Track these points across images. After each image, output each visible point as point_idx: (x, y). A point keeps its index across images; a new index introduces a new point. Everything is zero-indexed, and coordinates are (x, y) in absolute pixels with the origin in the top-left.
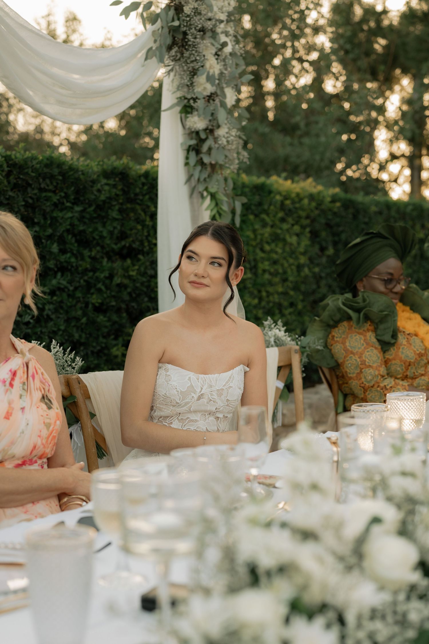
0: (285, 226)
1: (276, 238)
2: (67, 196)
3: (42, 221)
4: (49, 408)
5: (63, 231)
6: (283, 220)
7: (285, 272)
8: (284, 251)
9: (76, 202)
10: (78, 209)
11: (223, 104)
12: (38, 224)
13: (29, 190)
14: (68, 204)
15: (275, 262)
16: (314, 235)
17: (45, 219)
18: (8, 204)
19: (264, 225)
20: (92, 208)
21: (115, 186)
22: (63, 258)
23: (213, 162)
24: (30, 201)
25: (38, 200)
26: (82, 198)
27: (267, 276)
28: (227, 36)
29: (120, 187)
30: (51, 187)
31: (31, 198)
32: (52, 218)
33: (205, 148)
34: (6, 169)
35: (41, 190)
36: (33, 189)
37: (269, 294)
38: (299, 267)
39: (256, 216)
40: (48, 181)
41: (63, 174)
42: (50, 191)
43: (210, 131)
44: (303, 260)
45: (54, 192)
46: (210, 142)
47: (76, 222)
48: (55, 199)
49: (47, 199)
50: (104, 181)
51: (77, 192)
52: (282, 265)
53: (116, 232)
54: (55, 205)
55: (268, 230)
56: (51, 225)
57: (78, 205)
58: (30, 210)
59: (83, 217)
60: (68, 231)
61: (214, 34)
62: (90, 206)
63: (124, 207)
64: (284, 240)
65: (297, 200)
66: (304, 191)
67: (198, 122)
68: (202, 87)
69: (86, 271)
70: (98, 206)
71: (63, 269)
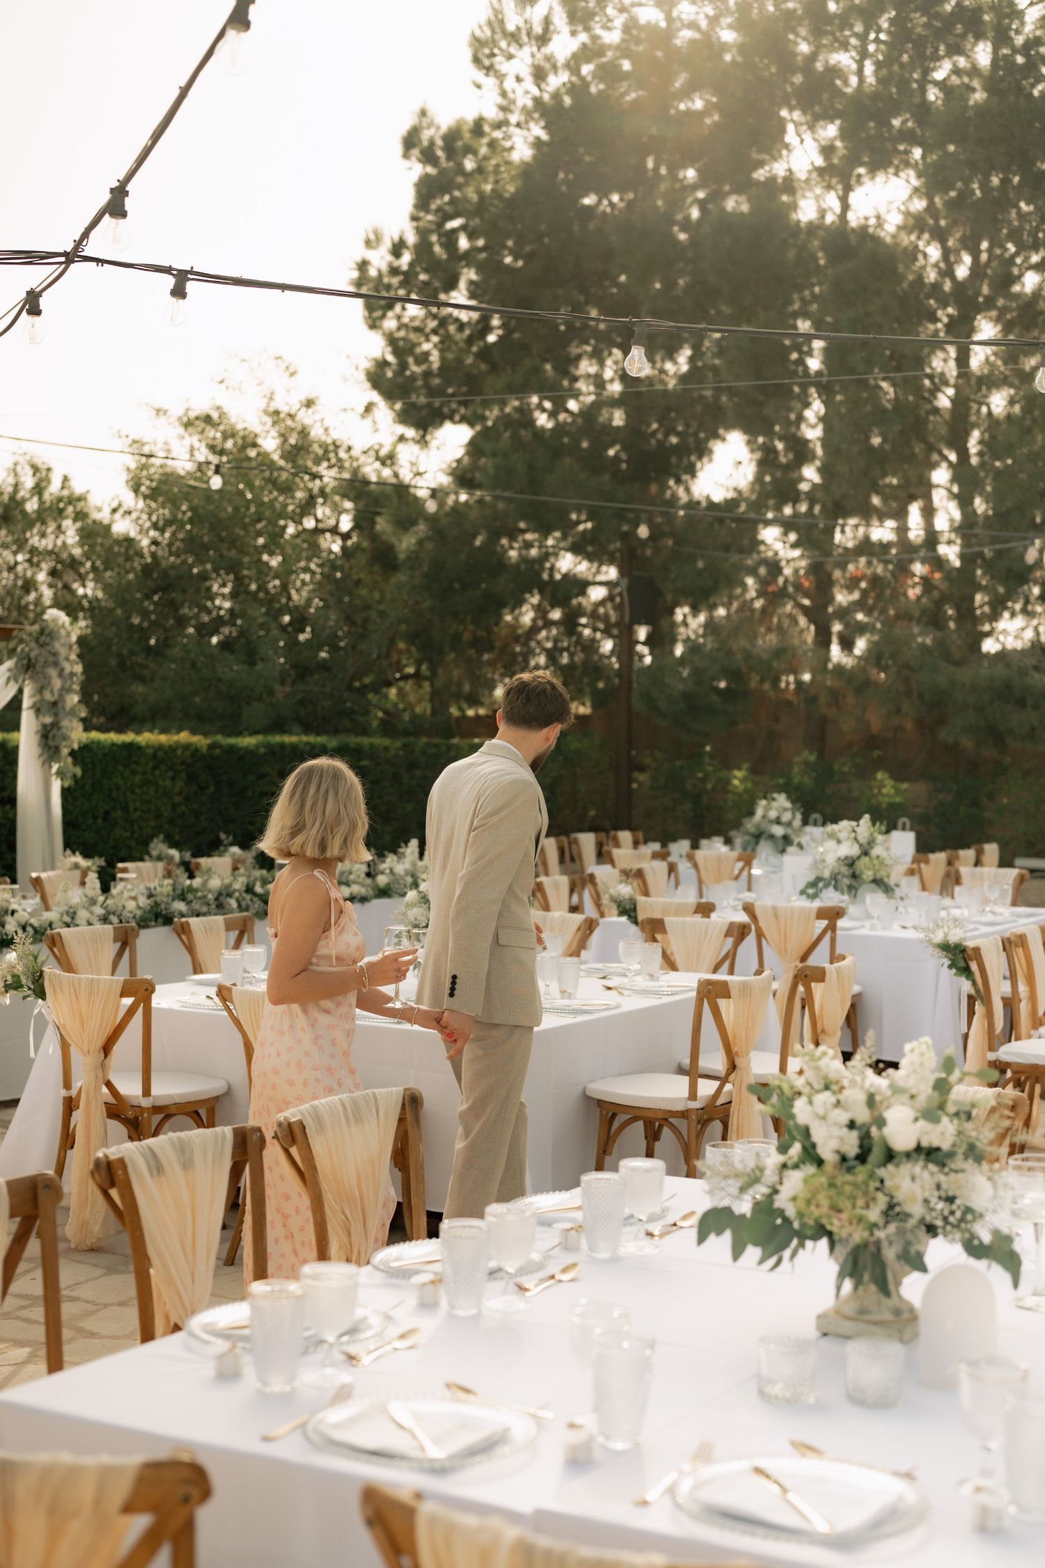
0: (157, 773)
1: (146, 783)
6: (155, 767)
7: (158, 810)
8: (156, 791)
11: (64, 708)
15: (148, 802)
16: (191, 778)
27: (138, 813)
33: (50, 736)
38: (174, 806)
43: (55, 725)
44: (177, 799)
46: (55, 731)
52: (155, 804)
61: (56, 664)
64: (157, 784)
65: (170, 750)
66: (177, 743)
67: (48, 720)
68: (48, 696)
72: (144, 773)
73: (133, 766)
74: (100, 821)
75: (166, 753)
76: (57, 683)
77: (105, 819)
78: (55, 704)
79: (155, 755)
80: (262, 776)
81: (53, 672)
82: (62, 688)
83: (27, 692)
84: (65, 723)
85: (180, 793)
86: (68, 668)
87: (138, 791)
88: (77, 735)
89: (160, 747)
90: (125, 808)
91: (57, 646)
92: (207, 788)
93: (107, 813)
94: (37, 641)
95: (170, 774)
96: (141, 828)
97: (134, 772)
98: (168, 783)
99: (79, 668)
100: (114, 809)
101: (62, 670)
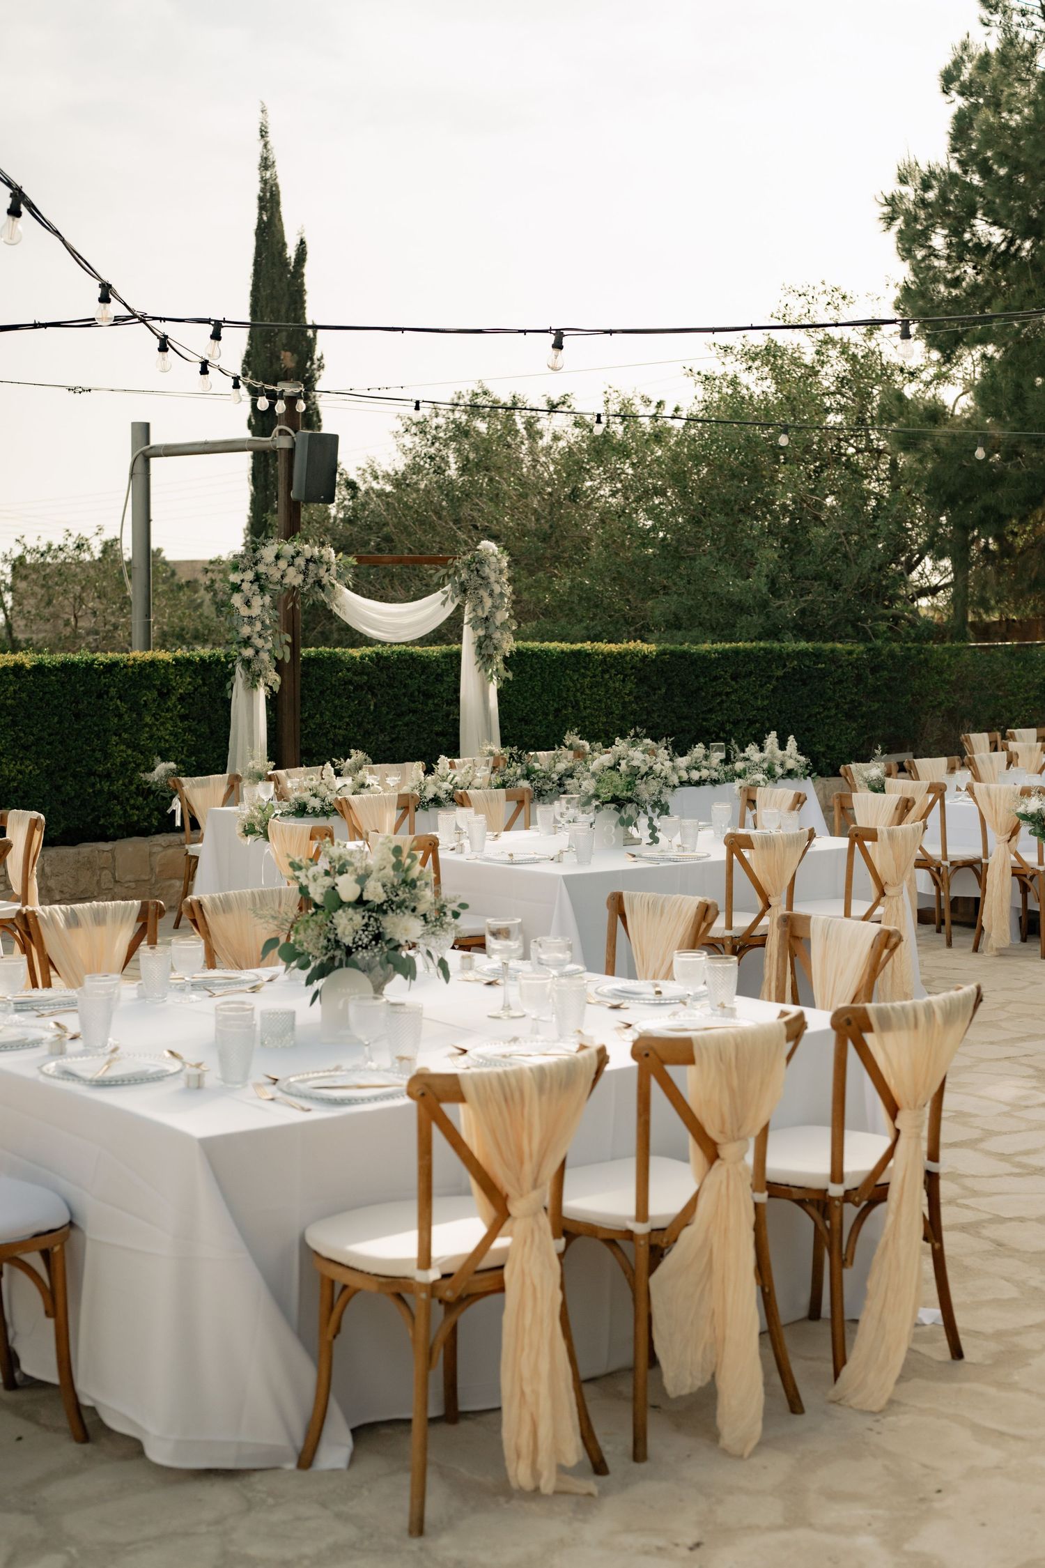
0: (607, 676)
1: (597, 685)
2: (416, 671)
6: (604, 672)
8: (607, 692)
10: (423, 677)
11: (496, 622)
15: (600, 701)
16: (642, 680)
27: (588, 711)
33: (485, 646)
38: (625, 705)
42: (404, 669)
43: (488, 637)
44: (628, 699)
45: (408, 669)
46: (487, 642)
47: (421, 684)
48: (408, 673)
49: (402, 673)
52: (606, 703)
54: (408, 676)
61: (487, 586)
64: (607, 685)
65: (620, 656)
66: (627, 650)
67: (481, 632)
68: (482, 613)
69: (431, 712)
70: (438, 675)
71: (414, 712)
72: (594, 676)
73: (583, 671)
74: (551, 718)
75: (615, 658)
76: (489, 602)
77: (556, 717)
78: (487, 619)
79: (604, 661)
80: (716, 678)
81: (484, 593)
82: (493, 606)
83: (467, 608)
84: (497, 635)
85: (630, 694)
86: (497, 589)
87: (588, 691)
88: (509, 645)
89: (610, 654)
90: (576, 705)
91: (487, 571)
92: (660, 689)
93: (558, 711)
94: (469, 568)
95: (621, 677)
96: (592, 724)
97: (584, 676)
98: (618, 684)
99: (508, 590)
100: (565, 707)
101: (492, 591)
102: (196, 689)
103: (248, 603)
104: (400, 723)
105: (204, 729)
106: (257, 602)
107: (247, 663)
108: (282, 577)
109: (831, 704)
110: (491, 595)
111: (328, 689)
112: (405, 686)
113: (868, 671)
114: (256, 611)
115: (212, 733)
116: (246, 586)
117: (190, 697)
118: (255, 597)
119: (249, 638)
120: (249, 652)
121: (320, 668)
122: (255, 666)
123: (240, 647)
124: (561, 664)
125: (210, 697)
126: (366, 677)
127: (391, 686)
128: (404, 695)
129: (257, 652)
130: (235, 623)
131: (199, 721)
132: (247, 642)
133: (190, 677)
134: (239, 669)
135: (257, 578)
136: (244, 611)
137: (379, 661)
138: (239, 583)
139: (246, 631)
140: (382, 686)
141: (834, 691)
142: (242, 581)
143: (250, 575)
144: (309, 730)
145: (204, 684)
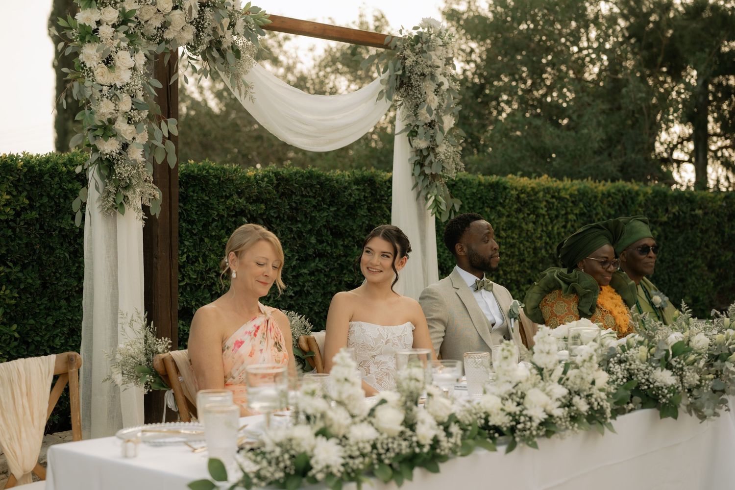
0: (521, 216)
1: (512, 226)
2: (323, 200)
3: (304, 220)
4: (279, 351)
5: (321, 227)
6: (519, 210)
7: (521, 254)
8: (520, 235)
9: (330, 205)
10: (332, 209)
11: (441, 129)
12: (300, 221)
13: (294, 196)
14: (325, 206)
15: (512, 246)
17: (306, 217)
18: (277, 208)
19: (500, 215)
20: (344, 208)
21: (364, 190)
22: (320, 247)
23: (434, 173)
24: (294, 205)
25: (300, 203)
26: (336, 201)
28: (445, 76)
29: (368, 191)
30: (311, 194)
31: (295, 202)
32: (312, 217)
33: (426, 163)
34: (275, 182)
35: (303, 196)
36: (297, 196)
37: (505, 273)
39: (492, 208)
40: (309, 189)
41: (321, 184)
42: (310, 197)
43: (432, 149)
45: (314, 197)
46: (431, 158)
47: (331, 219)
48: (314, 202)
49: (308, 203)
50: (354, 187)
51: (333, 196)
52: (519, 249)
53: (364, 225)
54: (315, 207)
55: (504, 219)
56: (310, 222)
57: (333, 206)
58: (294, 211)
59: (338, 215)
60: (325, 226)
61: (433, 78)
62: (343, 207)
63: (372, 206)
64: (520, 227)
65: (532, 193)
66: (539, 184)
67: (422, 143)
68: (425, 116)
69: (339, 256)
70: (349, 206)
71: (320, 255)
73: (499, 208)
76: (433, 101)
78: (431, 125)
79: (518, 197)
82: (440, 107)
84: (442, 149)
87: (503, 234)
91: (433, 59)
95: (532, 217)
98: (531, 226)
102: (18, 214)
103: (108, 61)
104: (306, 271)
105: (32, 279)
106: (124, 59)
107: (108, 165)
108: (165, 26)
109: (699, 253)
110: (436, 92)
111: (214, 220)
112: (313, 220)
113: (726, 219)
114: (124, 76)
115: (44, 286)
116: (106, 31)
117: (9, 227)
118: (120, 53)
119: (112, 121)
120: (110, 147)
121: (203, 190)
122: (122, 170)
123: (95, 137)
124: (481, 198)
125: (42, 227)
126: (263, 206)
127: (293, 219)
128: (310, 232)
129: (125, 146)
130: (88, 94)
131: (24, 267)
132: (107, 129)
133: (9, 193)
134: (93, 175)
135: (125, 19)
136: (102, 75)
137: (278, 185)
138: (94, 26)
139: (105, 108)
140: (282, 220)
141: (702, 239)
142: (99, 23)
143: (111, 15)
144: (187, 280)
145: (31, 207)
